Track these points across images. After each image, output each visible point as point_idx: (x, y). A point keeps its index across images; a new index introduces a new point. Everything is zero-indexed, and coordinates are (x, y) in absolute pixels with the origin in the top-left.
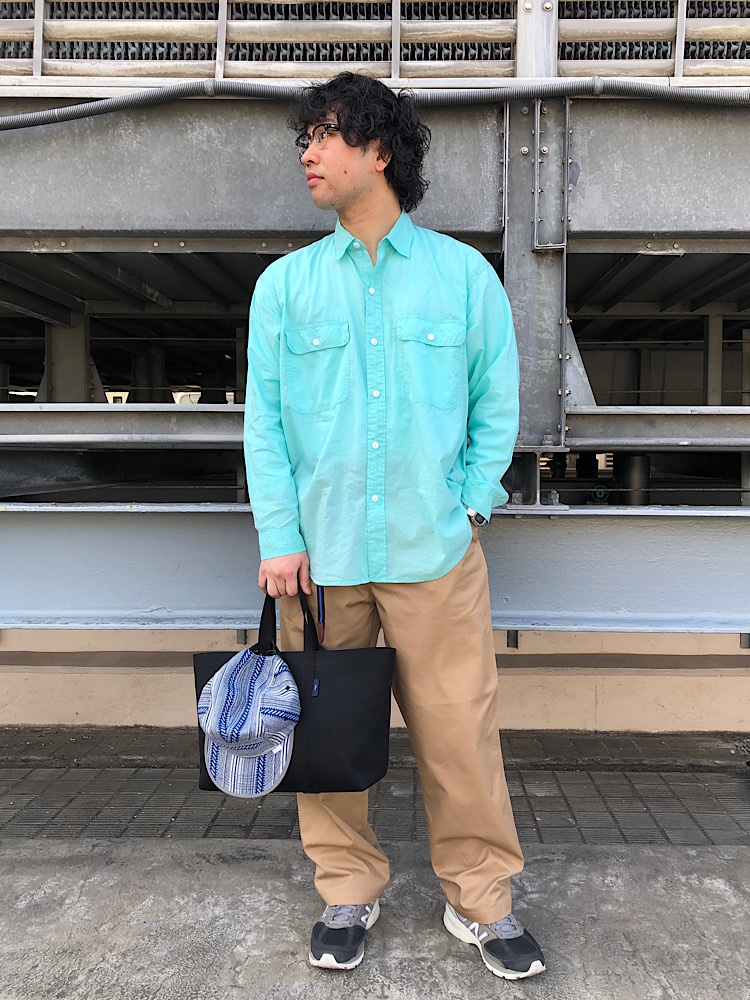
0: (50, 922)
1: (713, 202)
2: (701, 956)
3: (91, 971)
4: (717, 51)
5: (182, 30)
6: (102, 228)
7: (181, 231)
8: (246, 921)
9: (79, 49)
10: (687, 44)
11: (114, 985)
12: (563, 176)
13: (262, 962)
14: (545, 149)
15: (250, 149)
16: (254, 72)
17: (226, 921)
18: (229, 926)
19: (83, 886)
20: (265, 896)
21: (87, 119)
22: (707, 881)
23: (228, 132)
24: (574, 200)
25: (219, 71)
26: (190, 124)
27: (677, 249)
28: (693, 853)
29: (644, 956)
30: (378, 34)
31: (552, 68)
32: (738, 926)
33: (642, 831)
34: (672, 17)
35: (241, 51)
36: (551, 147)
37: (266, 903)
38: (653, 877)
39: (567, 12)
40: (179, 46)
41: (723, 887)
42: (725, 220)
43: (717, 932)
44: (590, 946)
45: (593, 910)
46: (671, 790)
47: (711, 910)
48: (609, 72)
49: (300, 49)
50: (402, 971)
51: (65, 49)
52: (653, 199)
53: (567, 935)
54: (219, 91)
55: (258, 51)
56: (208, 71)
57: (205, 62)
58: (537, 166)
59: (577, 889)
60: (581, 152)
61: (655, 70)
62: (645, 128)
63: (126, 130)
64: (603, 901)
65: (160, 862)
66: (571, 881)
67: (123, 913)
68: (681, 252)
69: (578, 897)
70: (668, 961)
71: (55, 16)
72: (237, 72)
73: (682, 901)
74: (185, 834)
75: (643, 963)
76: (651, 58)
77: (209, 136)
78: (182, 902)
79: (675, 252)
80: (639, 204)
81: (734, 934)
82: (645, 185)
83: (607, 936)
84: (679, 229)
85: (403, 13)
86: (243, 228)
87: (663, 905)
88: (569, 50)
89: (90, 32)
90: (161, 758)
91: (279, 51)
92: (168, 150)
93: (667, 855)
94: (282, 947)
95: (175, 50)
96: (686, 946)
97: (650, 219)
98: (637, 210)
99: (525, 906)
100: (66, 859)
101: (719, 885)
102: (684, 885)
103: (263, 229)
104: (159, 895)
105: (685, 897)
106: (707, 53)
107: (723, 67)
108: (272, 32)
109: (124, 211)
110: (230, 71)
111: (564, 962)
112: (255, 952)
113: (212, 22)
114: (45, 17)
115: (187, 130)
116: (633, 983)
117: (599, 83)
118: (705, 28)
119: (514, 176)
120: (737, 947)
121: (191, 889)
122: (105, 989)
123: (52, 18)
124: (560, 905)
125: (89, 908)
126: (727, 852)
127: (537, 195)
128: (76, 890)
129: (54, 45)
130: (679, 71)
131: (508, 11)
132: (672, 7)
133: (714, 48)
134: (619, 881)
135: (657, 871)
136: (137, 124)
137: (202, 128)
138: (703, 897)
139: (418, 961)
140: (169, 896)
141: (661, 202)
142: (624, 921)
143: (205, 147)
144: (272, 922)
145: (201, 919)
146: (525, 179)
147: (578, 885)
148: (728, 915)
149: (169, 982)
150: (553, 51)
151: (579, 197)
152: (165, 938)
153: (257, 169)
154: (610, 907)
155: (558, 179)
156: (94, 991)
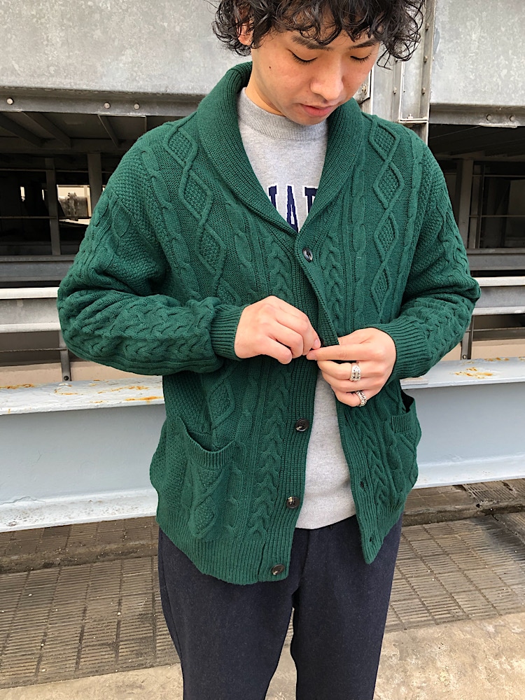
12: (425, 43)
22: (515, 663)
27: (514, 122)
38: (474, 666)
52: (505, 72)
60: (442, 18)
66: (415, 684)
68: (516, 125)
80: (492, 76)
82: (498, 57)
93: (474, 636)
98: (490, 82)
102: (501, 672)
103: (108, 89)
105: (508, 688)
134: (451, 676)
138: (521, 687)
147: (422, 688)
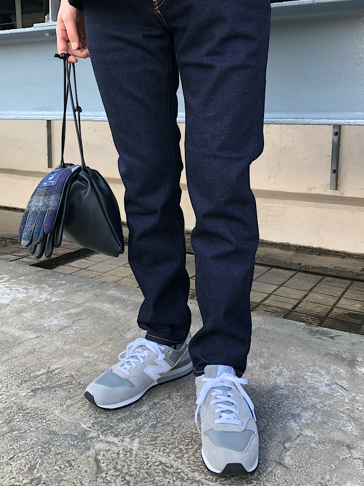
11: (169, 424)
20: (327, 379)
37: (327, 385)
94: (337, 436)
112: (308, 432)
122: (159, 425)
156: (150, 424)
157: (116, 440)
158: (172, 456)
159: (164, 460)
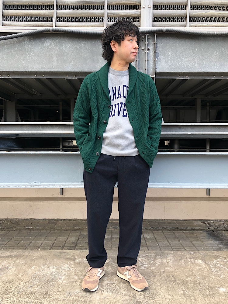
0: (4, 274)
1: (198, 63)
2: (195, 282)
3: (16, 287)
4: (199, 20)
5: (43, 13)
6: (20, 71)
7: (43, 72)
8: (62, 273)
9: (13, 19)
10: (190, 18)
12: (154, 56)
13: (66, 284)
14: (149, 48)
15: (63, 48)
16: (64, 26)
17: (56, 273)
18: (57, 274)
19: (14, 263)
20: (67, 266)
21: (15, 39)
22: (196, 261)
23: (56, 43)
24: (157, 63)
25: (54, 25)
26: (46, 40)
27: (187, 77)
28: (192, 253)
29: (178, 282)
30: (100, 14)
31: (151, 24)
32: (205, 273)
33: (178, 247)
34: (186, 10)
35: (60, 19)
36: (151, 48)
37: (68, 268)
38: (181, 260)
39: (155, 9)
40: (42, 18)
41: (201, 262)
42: (201, 69)
43: (199, 275)
44: (162, 279)
45: (163, 269)
46: (186, 236)
47: (198, 269)
48: (167, 26)
49: (77, 19)
50: (107, 286)
51: (9, 19)
52: (180, 63)
53: (155, 276)
54: (53, 31)
55: (65, 19)
56: (51, 25)
57: (50, 22)
58: (147, 53)
59: (159, 263)
60: (159, 49)
61: (181, 25)
62: (178, 42)
63: (26, 42)
64: (166, 267)
65: (37, 257)
66: (157, 261)
67: (26, 271)
68: (188, 78)
69: (159, 266)
70: (185, 283)
71: (6, 9)
72: (59, 25)
73: (189, 266)
74: (44, 249)
75: (178, 284)
76: (180, 22)
77: (51, 44)
78: (43, 268)
79: (187, 78)
80: (176, 64)
81: (204, 276)
82: (178, 59)
83: (167, 276)
84: (188, 71)
85: (107, 9)
86: (61, 71)
87: (184, 267)
88: (156, 19)
89: (16, 14)
90: (38, 228)
91: (71, 19)
92: (39, 48)
93: (185, 254)
94: (72, 280)
95: (41, 19)
96: (190, 279)
97: (179, 69)
98: (176, 66)
99: (143, 268)
100: (9, 256)
101: (200, 262)
102: (190, 262)
103: (67, 71)
104: (36, 266)
105: (190, 265)
106: (196, 20)
107: (201, 24)
108: (69, 14)
109: (26, 66)
110: (57, 25)
111: (155, 284)
112: (64, 282)
113: (52, 11)
114: (3, 9)
115: (45, 42)
116: (175, 289)
117: (164, 28)
118: (195, 13)
119: (140, 56)
120: (205, 279)
121: (46, 264)
122: (20, 292)
123: (5, 9)
124: (154, 268)
125: (16, 270)
126: (202, 253)
127: (147, 61)
128: (12, 265)
129: (6, 17)
130: (188, 26)
131: (138, 8)
132: (186, 7)
133: (198, 19)
134: (171, 261)
135: (182, 258)
136: (30, 40)
137: (49, 42)
138: (195, 265)
139: (112, 284)
140: (39, 266)
141: (183, 64)
142: (172, 272)
143: (50, 47)
144: (69, 273)
145: (49, 272)
146: (143, 57)
147: (159, 262)
148: (202, 270)
149: (39, 290)
150: (151, 20)
151: (159, 62)
152: (38, 278)
153: (65, 54)
154: (168, 268)
155: (153, 57)
156: (17, 293)
157: (8, 300)
158: (27, 299)
159: (25, 300)
